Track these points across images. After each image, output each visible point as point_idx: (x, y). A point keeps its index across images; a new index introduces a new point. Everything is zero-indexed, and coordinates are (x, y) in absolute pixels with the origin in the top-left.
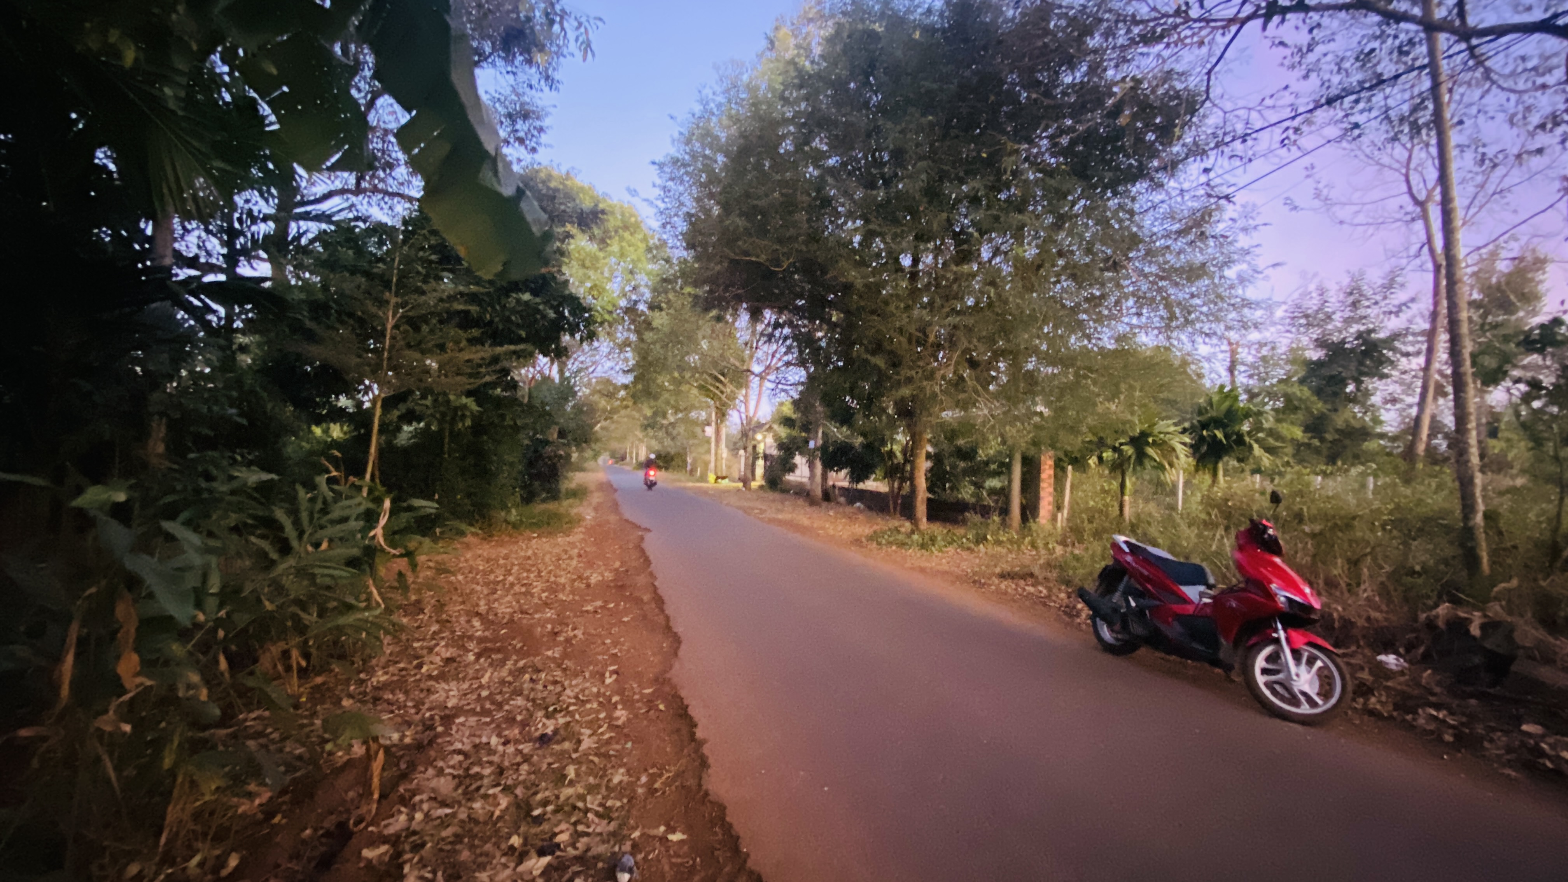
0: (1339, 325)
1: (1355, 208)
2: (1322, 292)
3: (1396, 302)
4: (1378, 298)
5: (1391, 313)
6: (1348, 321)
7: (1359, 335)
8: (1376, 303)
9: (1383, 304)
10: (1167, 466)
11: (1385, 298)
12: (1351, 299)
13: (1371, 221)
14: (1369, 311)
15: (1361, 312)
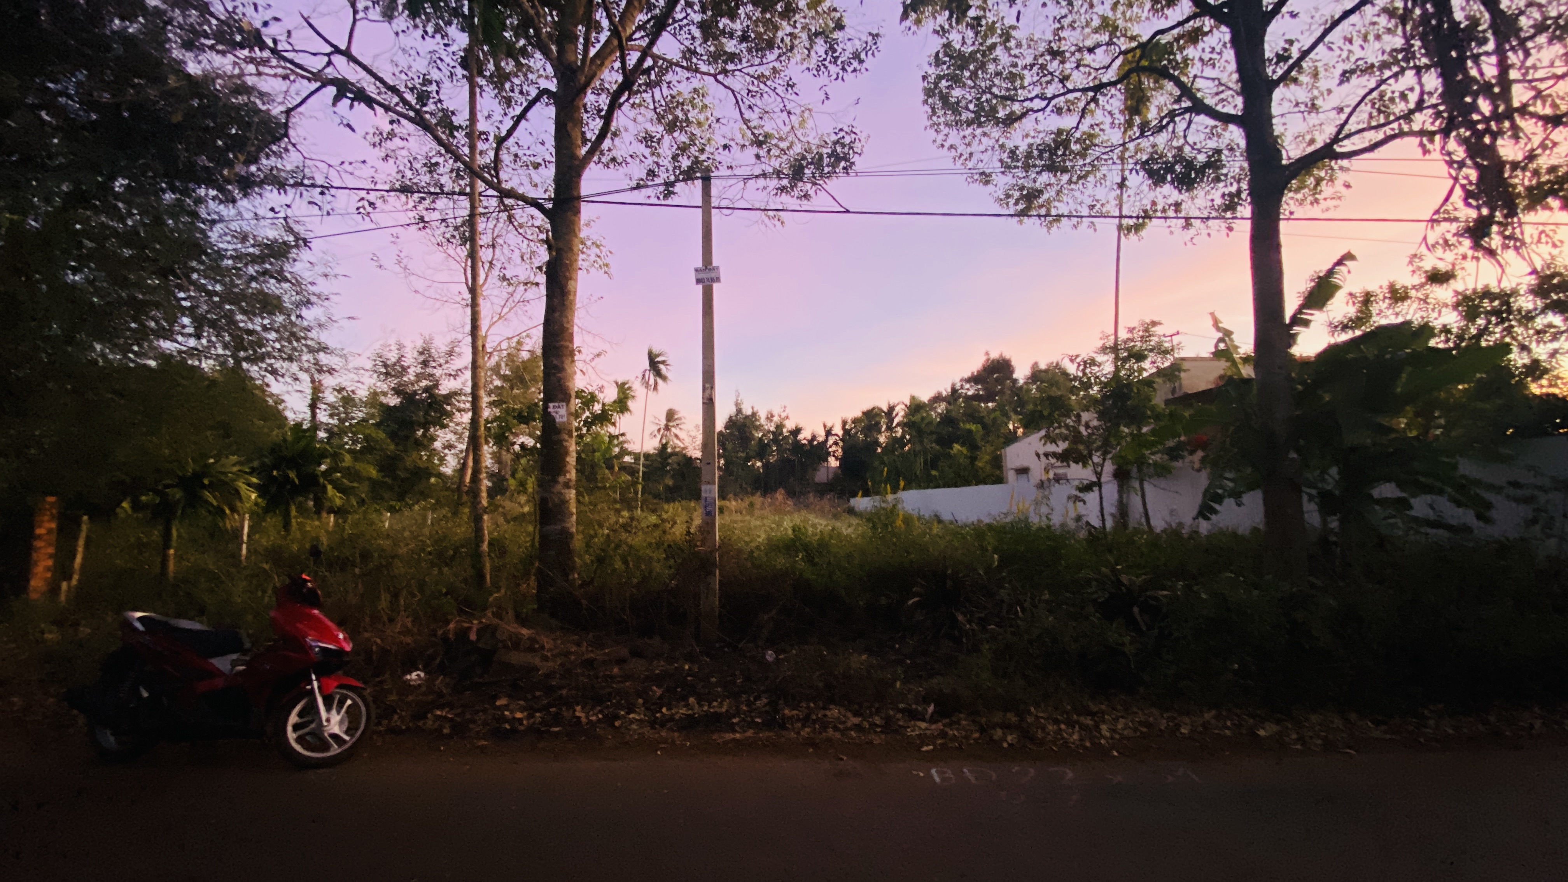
0: (412, 378)
1: (428, 283)
2: (401, 347)
3: (455, 368)
4: (442, 361)
5: (450, 375)
6: (419, 377)
7: (427, 389)
8: (440, 366)
9: (445, 366)
10: (228, 511)
11: (447, 362)
12: (421, 358)
13: (438, 297)
14: (435, 371)
15: (429, 370)
